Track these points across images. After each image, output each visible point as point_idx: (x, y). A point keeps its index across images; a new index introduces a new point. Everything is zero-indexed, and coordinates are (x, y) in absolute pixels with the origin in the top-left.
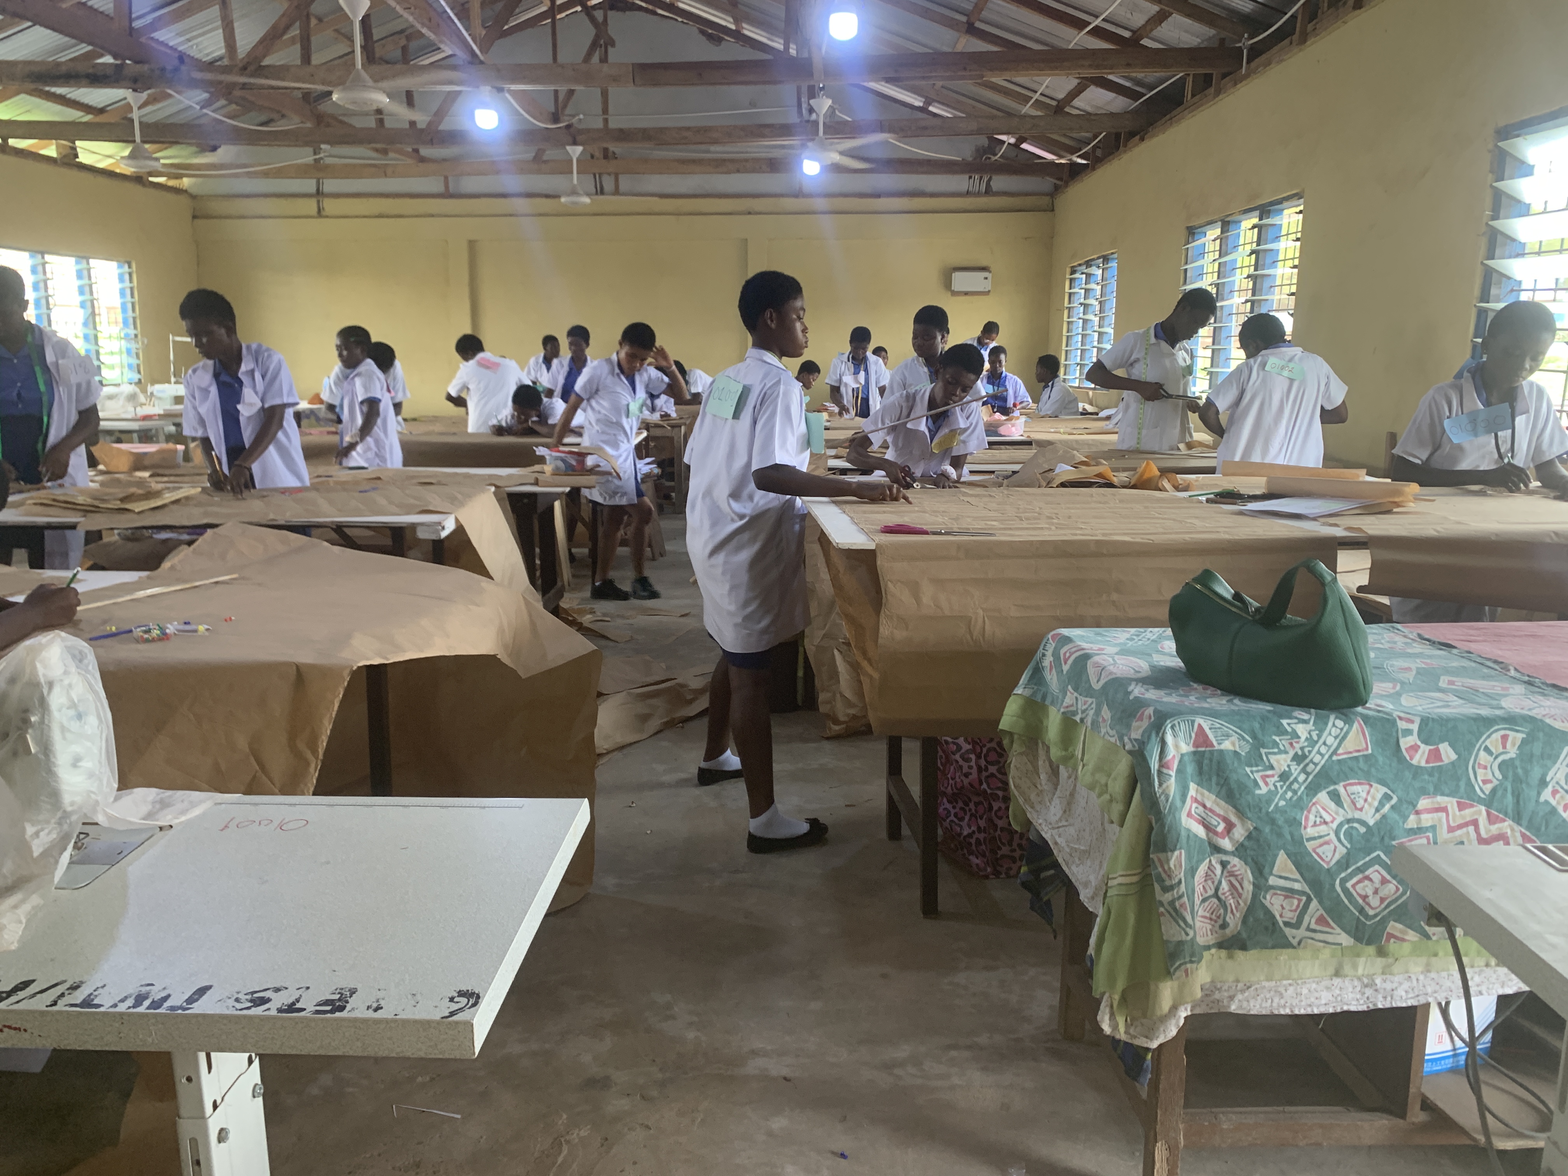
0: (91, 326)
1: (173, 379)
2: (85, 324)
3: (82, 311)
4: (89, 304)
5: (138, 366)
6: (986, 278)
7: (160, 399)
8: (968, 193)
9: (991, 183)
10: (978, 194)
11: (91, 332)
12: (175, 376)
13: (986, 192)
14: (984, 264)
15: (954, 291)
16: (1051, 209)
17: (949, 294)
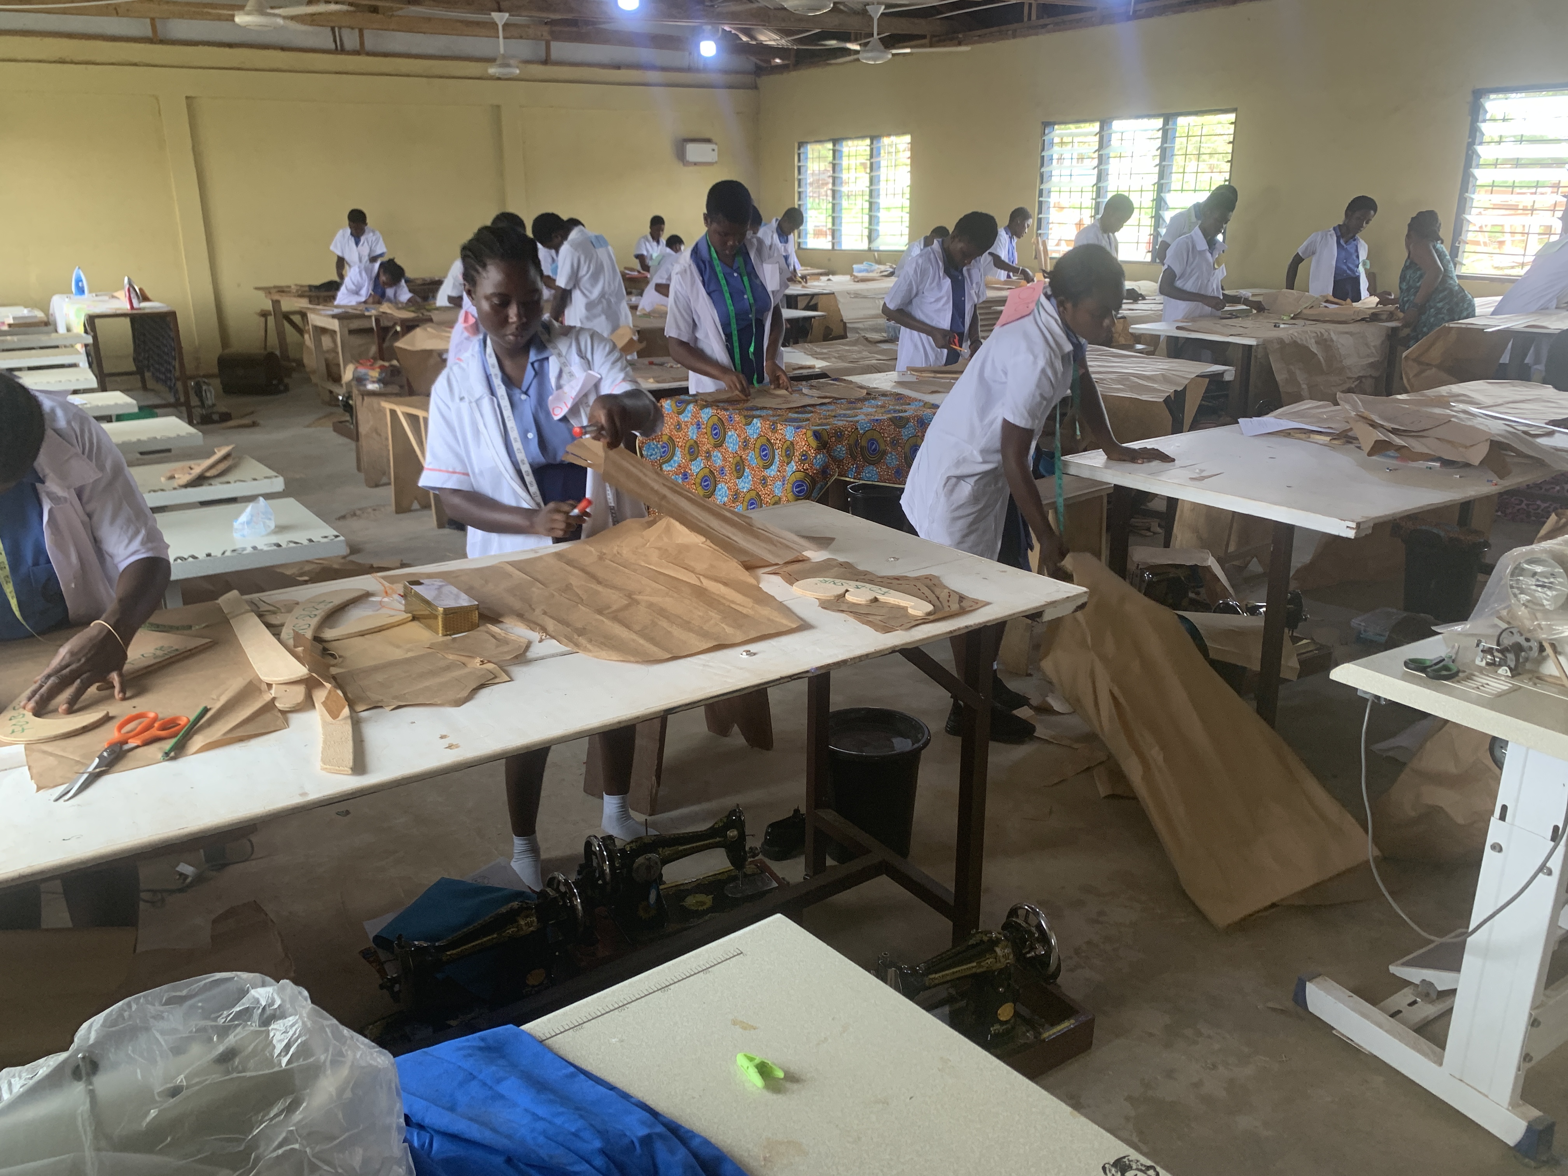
6: (714, 150)
8: (690, 69)
10: (698, 70)
13: (704, 69)
14: (707, 137)
15: (688, 162)
16: (756, 87)
17: (681, 165)
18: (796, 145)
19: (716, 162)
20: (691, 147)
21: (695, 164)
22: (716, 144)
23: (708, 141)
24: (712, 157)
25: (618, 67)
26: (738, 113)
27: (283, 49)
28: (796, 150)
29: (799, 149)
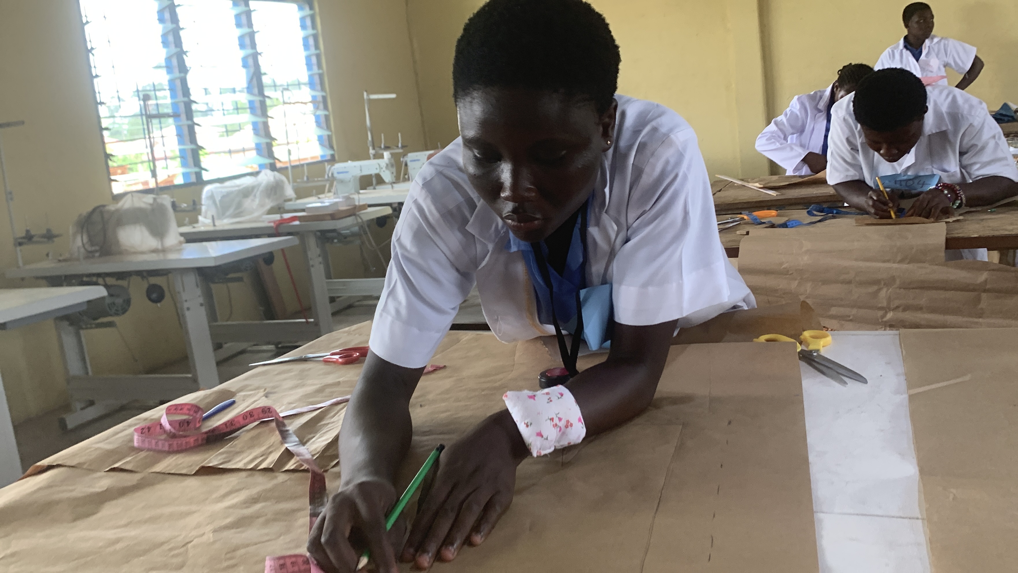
0: (256, 91)
1: (372, 152)
2: (249, 89)
3: (244, 71)
4: (250, 61)
5: (329, 137)
7: (342, 182)
11: (257, 99)
12: (374, 149)
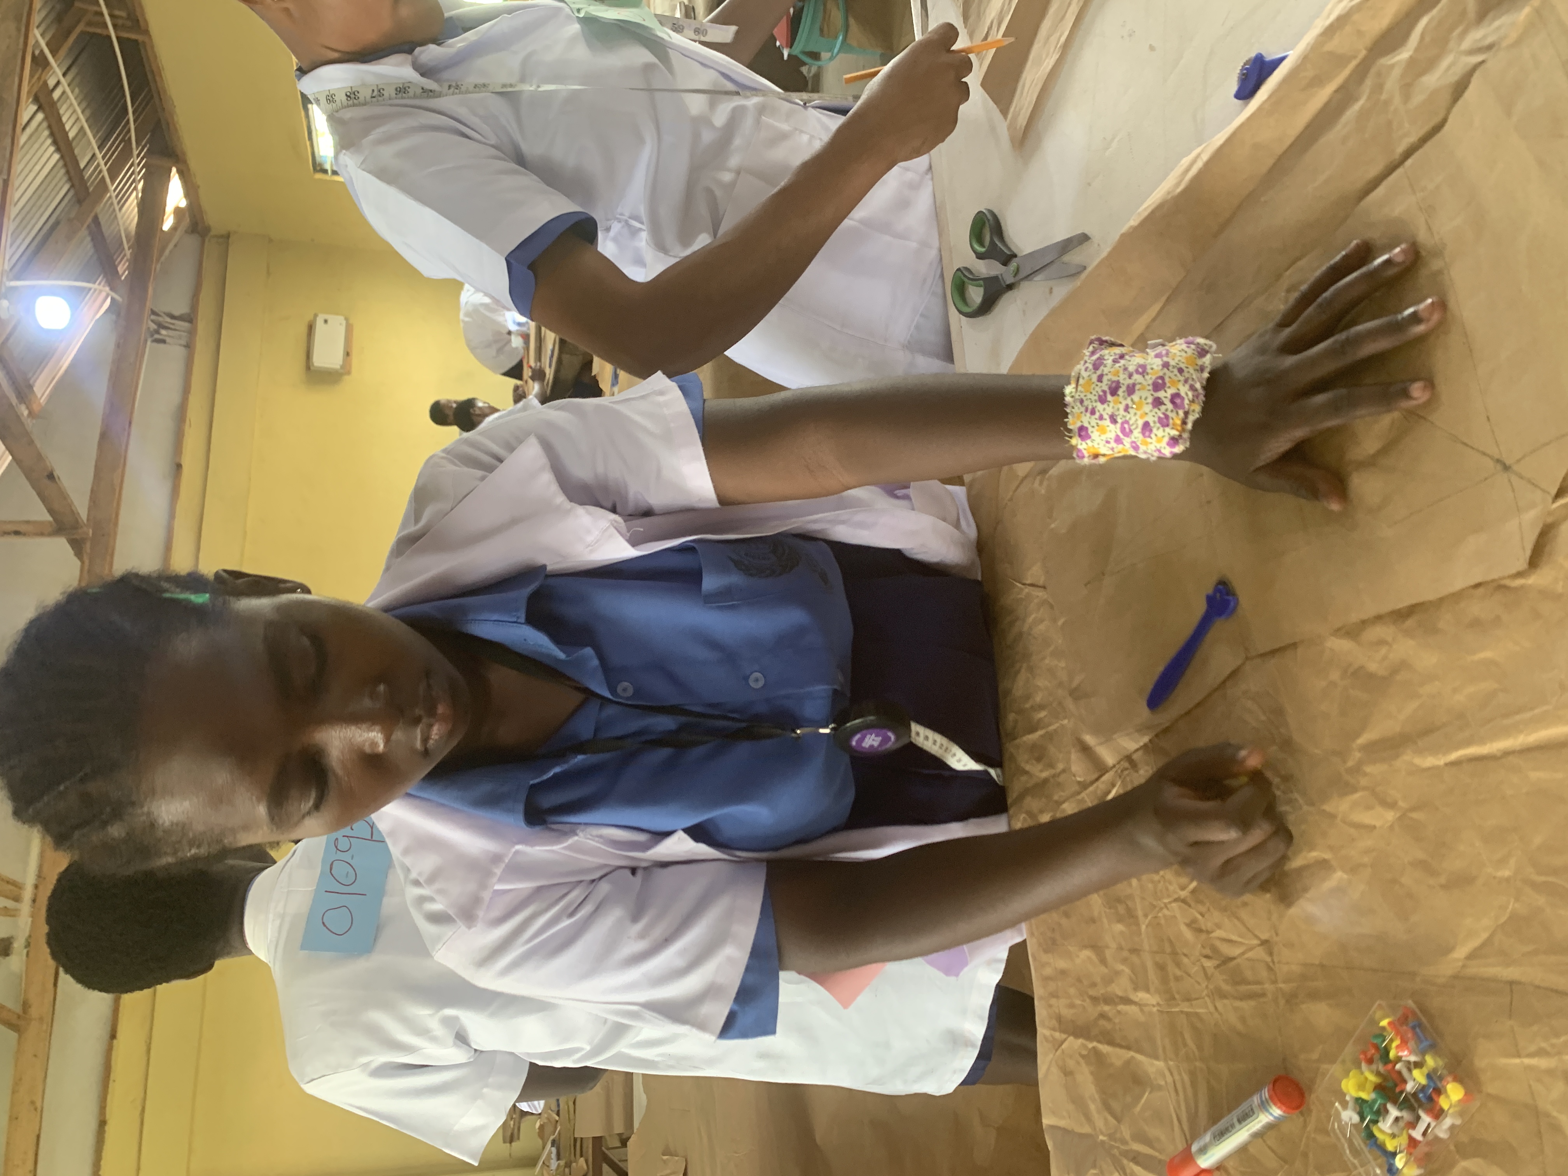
6: (326, 321)
8: (189, 346)
9: (177, 313)
10: (192, 333)
13: (190, 321)
14: (304, 330)
15: (342, 367)
16: (228, 236)
17: (346, 378)
18: (319, 176)
19: (347, 319)
20: (320, 360)
21: (348, 354)
22: (316, 316)
23: (311, 328)
24: (337, 325)
25: (179, 466)
26: (268, 273)
27: (113, 1036)
28: (329, 177)
29: (325, 171)
